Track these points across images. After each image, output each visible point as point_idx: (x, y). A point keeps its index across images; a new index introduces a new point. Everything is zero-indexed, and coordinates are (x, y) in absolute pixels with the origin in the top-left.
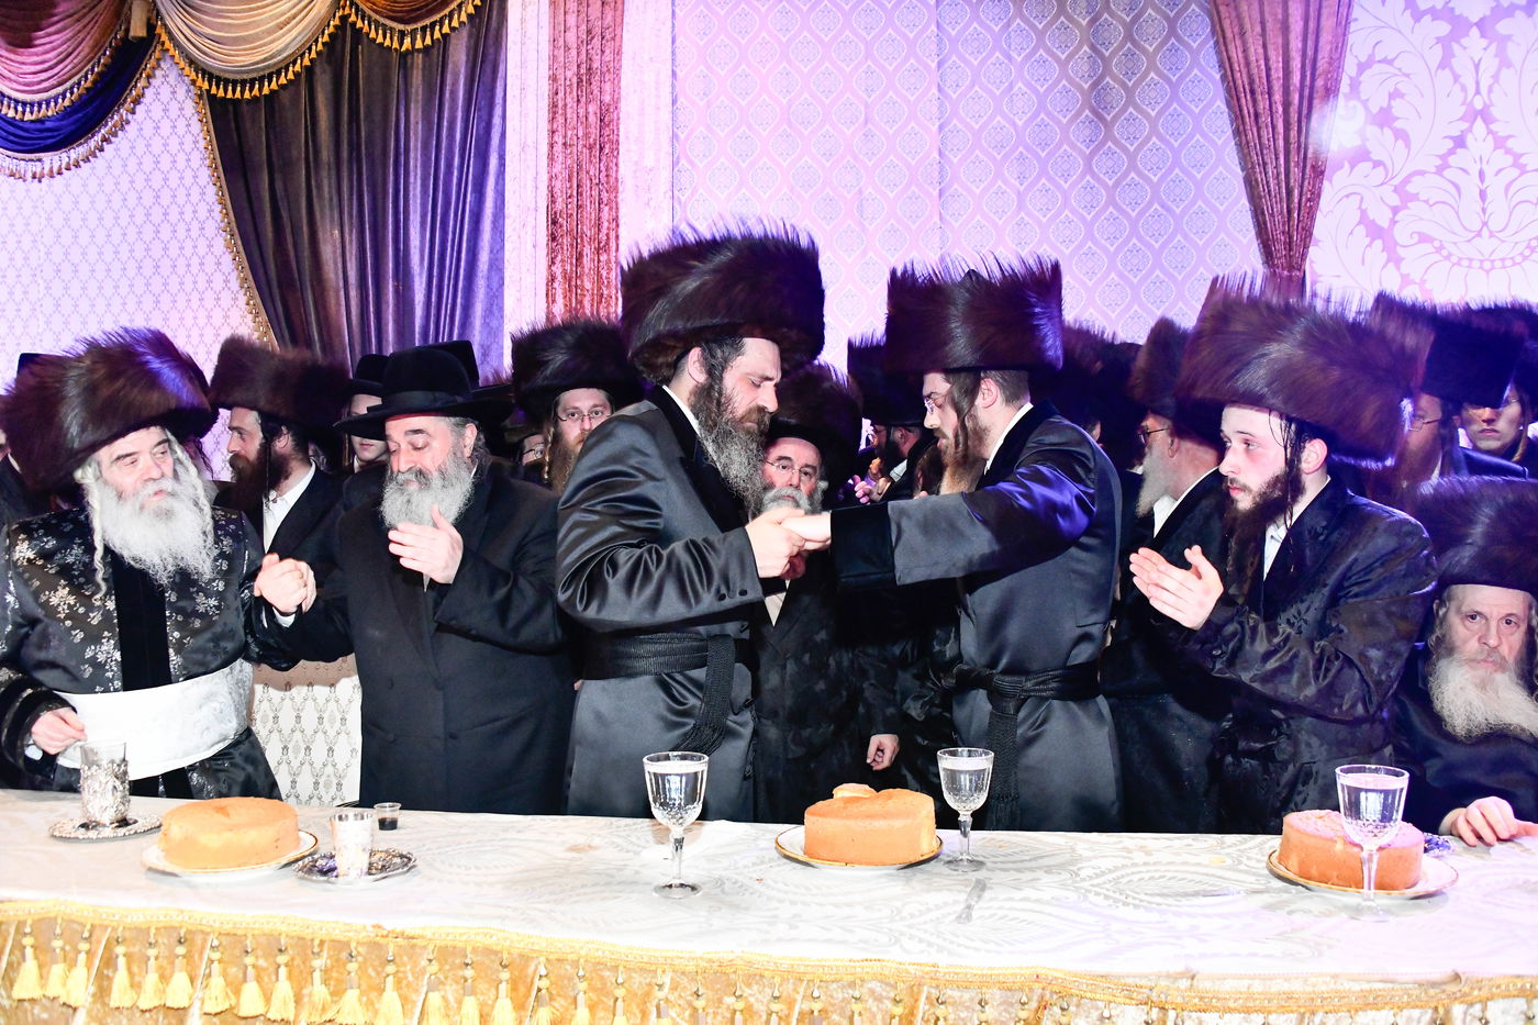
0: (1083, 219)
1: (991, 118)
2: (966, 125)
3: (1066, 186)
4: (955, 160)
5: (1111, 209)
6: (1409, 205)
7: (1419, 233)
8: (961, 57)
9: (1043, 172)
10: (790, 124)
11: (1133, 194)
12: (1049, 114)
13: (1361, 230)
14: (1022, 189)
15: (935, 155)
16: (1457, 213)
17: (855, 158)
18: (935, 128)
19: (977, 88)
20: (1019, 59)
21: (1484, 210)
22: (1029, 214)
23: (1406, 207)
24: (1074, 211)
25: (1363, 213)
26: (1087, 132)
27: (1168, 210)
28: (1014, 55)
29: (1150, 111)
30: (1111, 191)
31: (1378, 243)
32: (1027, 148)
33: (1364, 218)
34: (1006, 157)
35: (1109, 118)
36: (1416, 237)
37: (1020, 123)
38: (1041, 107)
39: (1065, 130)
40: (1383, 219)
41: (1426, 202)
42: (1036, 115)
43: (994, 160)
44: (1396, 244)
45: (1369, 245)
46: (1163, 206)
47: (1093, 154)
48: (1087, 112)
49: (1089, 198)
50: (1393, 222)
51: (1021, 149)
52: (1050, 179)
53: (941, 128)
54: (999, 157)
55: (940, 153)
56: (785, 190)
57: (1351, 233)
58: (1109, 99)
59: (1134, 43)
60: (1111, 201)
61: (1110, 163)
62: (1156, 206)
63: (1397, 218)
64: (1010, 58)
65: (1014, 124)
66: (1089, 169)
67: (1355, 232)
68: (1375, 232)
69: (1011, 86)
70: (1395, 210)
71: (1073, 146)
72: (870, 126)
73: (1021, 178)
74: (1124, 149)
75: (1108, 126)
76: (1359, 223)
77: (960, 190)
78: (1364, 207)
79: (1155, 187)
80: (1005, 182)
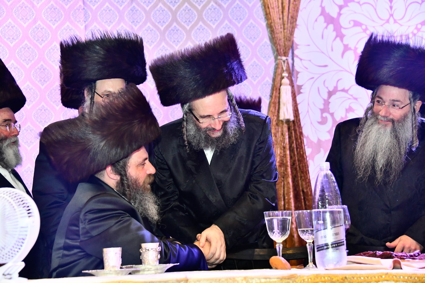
6: (349, 4)
7: (354, 21)
13: (322, 18)
16: (375, 10)
21: (391, 8)
23: (347, 6)
25: (323, 9)
27: (220, 6)
31: (331, 27)
33: (323, 12)
36: (352, 23)
40: (333, 12)
41: (359, 3)
44: (341, 27)
45: (326, 28)
50: (339, 14)
57: (316, 20)
63: (342, 12)
67: (318, 20)
68: (330, 20)
70: (341, 7)
76: (321, 15)
78: (323, 5)
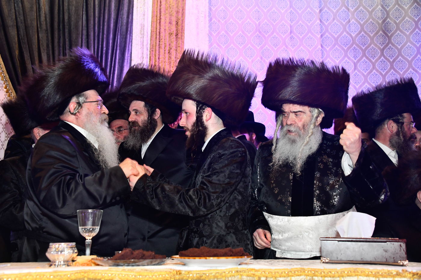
0: (381, 74)
1: (342, 33)
2: (332, 35)
3: (374, 61)
4: (328, 49)
5: (392, 70)
8: (329, 9)
9: (364, 55)
10: (260, 32)
11: (401, 65)
12: (365, 32)
14: (355, 61)
15: (320, 47)
17: (287, 47)
18: (319, 36)
19: (335, 21)
20: (352, 10)
22: (359, 71)
24: (377, 71)
26: (381, 40)
28: (350, 8)
29: (406, 32)
30: (392, 63)
32: (357, 45)
34: (348, 49)
35: (389, 35)
37: (354, 35)
38: (362, 29)
39: (372, 39)
42: (360, 32)
43: (343, 49)
46: (414, 70)
47: (383, 49)
48: (381, 32)
49: (383, 66)
51: (354, 46)
52: (367, 58)
53: (322, 36)
54: (346, 48)
55: (322, 46)
56: (259, 58)
58: (389, 27)
59: (399, 5)
60: (392, 67)
61: (391, 53)
62: (411, 70)
64: (348, 9)
65: (351, 35)
66: (382, 54)
69: (349, 21)
71: (376, 45)
72: (292, 34)
73: (355, 57)
74: (397, 48)
75: (390, 38)
77: (330, 61)
79: (410, 63)
80: (349, 58)
